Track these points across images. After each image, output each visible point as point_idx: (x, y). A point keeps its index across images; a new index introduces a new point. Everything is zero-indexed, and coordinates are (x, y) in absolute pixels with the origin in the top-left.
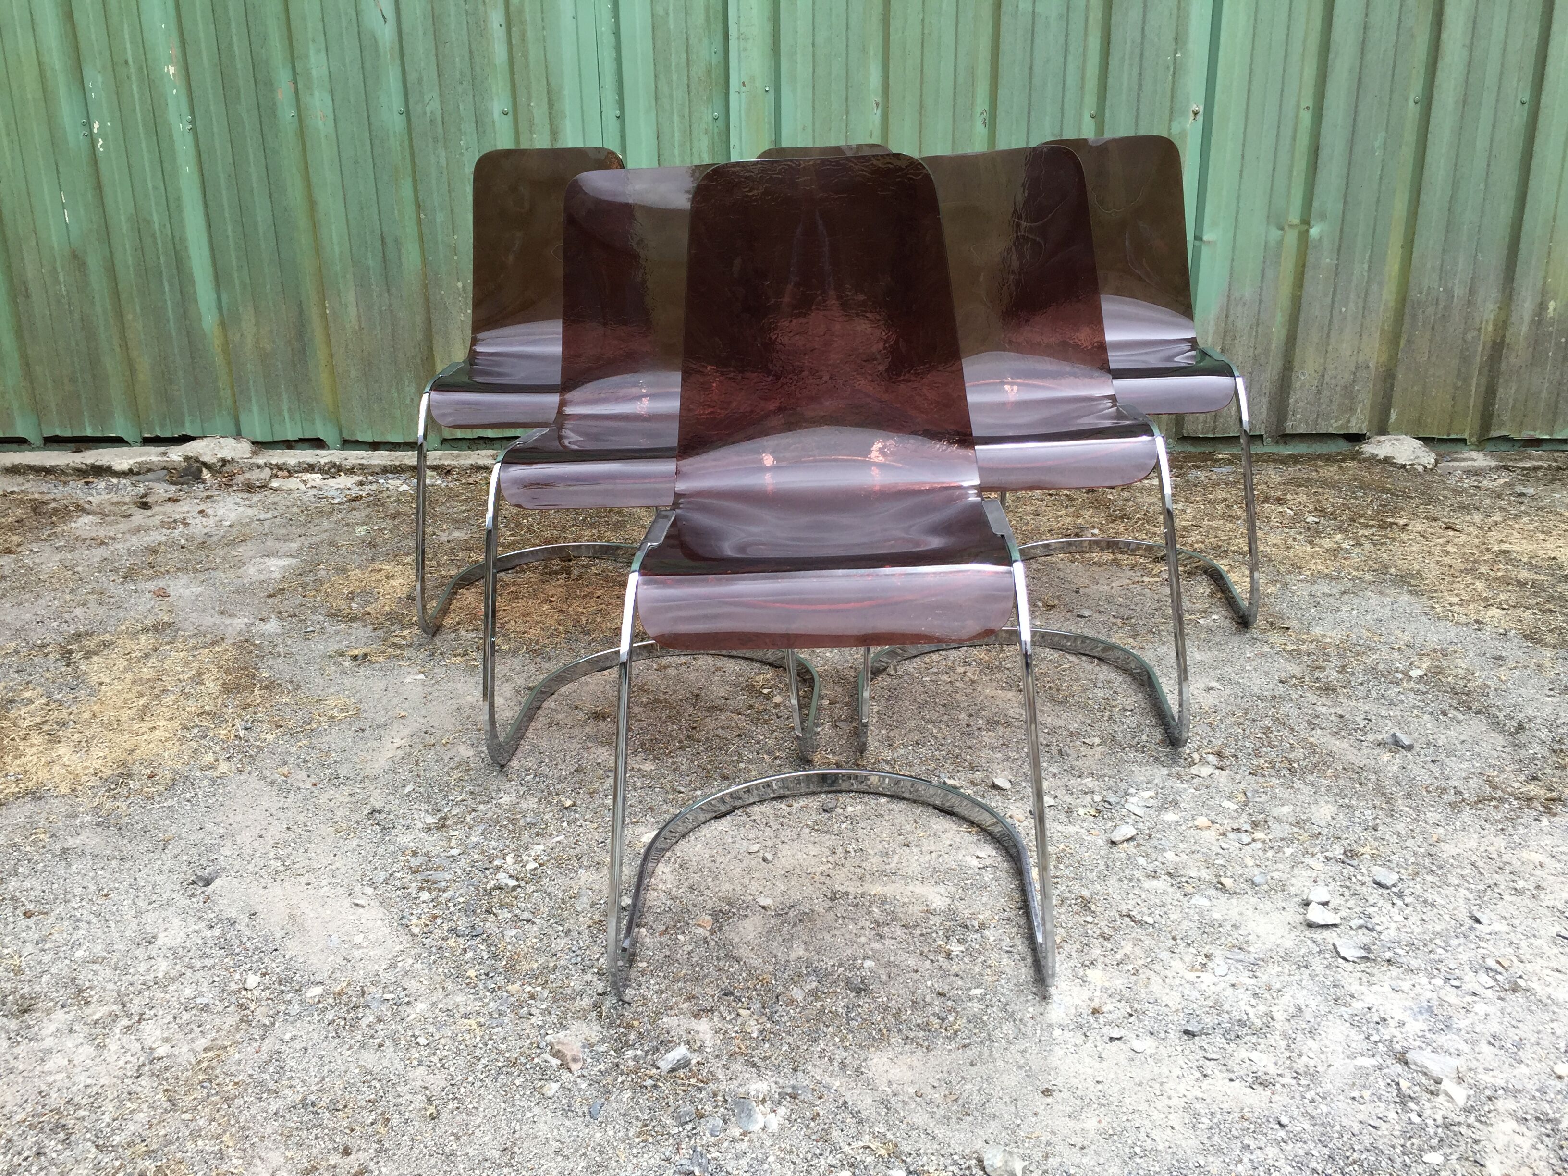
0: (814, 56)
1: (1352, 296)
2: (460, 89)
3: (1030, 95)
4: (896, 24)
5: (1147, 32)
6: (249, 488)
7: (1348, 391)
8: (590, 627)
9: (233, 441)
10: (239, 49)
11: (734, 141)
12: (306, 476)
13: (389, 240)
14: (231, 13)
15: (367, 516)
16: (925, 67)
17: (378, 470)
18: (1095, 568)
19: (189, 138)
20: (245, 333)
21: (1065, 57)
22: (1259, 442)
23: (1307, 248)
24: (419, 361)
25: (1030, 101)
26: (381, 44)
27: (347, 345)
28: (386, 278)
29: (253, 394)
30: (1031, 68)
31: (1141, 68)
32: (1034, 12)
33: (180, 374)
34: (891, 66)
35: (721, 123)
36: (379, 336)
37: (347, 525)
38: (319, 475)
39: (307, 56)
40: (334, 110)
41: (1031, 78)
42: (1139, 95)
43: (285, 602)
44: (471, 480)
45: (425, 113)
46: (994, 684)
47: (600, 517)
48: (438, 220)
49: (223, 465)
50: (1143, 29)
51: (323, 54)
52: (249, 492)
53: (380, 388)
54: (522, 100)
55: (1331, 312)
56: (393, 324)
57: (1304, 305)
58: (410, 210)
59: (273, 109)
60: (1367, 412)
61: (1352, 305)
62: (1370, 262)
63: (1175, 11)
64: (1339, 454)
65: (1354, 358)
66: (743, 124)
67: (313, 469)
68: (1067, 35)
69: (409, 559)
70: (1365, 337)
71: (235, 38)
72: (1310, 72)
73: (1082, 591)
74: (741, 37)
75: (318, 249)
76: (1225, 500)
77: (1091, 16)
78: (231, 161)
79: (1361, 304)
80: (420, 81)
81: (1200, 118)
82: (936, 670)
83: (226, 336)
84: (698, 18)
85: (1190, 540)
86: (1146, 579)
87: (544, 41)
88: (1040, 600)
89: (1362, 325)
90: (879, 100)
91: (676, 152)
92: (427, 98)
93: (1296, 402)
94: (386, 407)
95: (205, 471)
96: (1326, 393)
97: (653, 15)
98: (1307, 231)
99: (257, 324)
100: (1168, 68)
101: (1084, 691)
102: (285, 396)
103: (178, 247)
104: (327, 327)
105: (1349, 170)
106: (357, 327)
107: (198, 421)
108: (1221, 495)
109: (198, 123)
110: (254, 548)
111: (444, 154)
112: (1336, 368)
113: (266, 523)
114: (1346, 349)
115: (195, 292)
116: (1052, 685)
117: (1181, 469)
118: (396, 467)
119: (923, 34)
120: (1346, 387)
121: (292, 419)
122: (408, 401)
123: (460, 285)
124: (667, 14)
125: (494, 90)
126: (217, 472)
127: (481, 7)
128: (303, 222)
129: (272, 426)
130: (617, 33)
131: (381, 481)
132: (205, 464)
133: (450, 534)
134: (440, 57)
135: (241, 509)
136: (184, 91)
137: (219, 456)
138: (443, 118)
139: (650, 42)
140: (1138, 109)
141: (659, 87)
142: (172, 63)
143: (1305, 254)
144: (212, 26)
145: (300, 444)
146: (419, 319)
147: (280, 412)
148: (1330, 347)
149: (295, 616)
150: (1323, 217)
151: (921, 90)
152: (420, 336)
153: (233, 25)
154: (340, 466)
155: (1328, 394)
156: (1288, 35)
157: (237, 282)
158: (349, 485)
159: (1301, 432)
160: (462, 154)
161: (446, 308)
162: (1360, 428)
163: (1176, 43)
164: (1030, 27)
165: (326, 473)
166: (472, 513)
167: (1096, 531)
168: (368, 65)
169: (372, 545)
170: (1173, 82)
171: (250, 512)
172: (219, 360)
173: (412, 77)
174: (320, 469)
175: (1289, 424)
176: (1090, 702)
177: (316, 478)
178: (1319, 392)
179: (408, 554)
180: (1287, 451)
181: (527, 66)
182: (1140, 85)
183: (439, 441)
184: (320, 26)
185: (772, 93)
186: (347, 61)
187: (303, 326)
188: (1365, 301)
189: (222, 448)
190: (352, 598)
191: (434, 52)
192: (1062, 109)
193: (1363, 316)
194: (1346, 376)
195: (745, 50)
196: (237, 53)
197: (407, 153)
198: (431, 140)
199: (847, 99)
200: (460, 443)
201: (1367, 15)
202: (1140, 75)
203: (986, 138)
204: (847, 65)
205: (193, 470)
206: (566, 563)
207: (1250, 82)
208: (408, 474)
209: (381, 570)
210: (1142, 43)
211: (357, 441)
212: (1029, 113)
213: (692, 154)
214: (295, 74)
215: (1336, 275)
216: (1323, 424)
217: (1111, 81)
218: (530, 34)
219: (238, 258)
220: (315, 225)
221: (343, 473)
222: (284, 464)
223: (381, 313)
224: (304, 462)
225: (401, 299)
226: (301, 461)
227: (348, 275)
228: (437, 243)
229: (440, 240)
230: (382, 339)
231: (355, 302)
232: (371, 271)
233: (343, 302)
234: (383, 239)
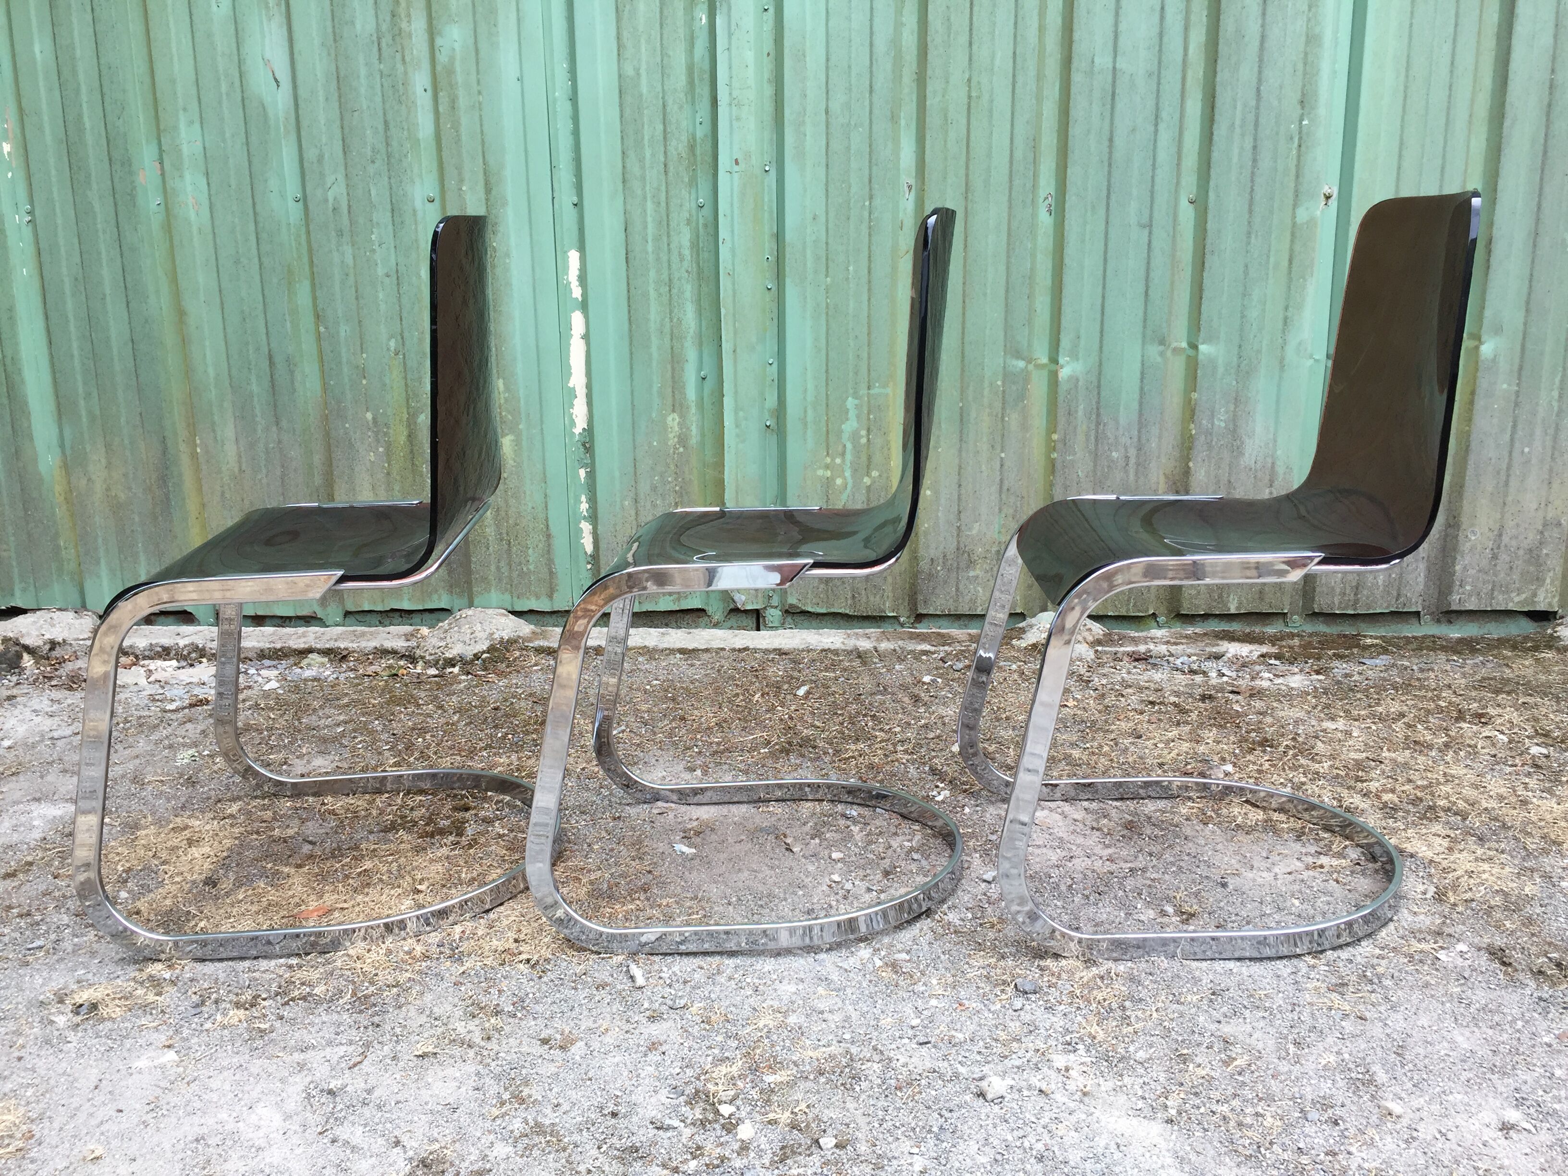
0: (827, 127)
1: (1538, 432)
2: (371, 169)
3: (1109, 173)
4: (933, 86)
5: (1264, 94)
6: (75, 682)
7: (1534, 556)
8: (465, 946)
9: (71, 615)
10: (90, 121)
11: (723, 233)
12: (153, 665)
13: (279, 359)
14: (81, 77)
15: (203, 732)
16: (972, 138)
17: (250, 655)
18: (1241, 837)
19: (27, 232)
20: (94, 477)
21: (1156, 125)
22: (1414, 620)
23: (1477, 370)
25: (1109, 181)
26: (271, 113)
27: (223, 493)
28: (275, 406)
29: (102, 553)
30: (1111, 140)
31: (1255, 140)
32: (1114, 68)
33: (10, 529)
34: (928, 137)
35: (707, 211)
36: (264, 481)
37: (171, 747)
38: (174, 663)
39: (176, 128)
40: (210, 195)
41: (1110, 153)
42: (1253, 173)
43: (23, 889)
44: (370, 670)
45: (326, 200)
46: (1122, 1098)
47: (527, 733)
48: (342, 334)
49: (52, 649)
50: (1258, 90)
51: (197, 126)
52: (70, 689)
54: (451, 183)
55: (1510, 453)
56: (283, 466)
57: (1473, 445)
58: (307, 320)
59: (132, 196)
60: (1558, 583)
61: (1537, 444)
62: (1561, 389)
63: (1300, 66)
64: (1526, 638)
65: (1540, 514)
66: (736, 211)
67: (168, 654)
68: (1158, 97)
69: (234, 808)
70: (1556, 485)
71: (85, 105)
72: (1479, 144)
73: (1232, 882)
74: (734, 102)
75: (188, 371)
76: (1402, 715)
77: (1190, 74)
78: (78, 260)
79: (1549, 443)
80: (320, 159)
81: (1333, 203)
82: (1018, 1063)
83: (69, 483)
84: (679, 79)
85: (1374, 786)
86: (1324, 860)
87: (480, 109)
88: (1168, 899)
89: (1551, 470)
90: (912, 181)
91: (650, 248)
92: (330, 180)
93: (1465, 569)
95: (26, 656)
96: (1504, 557)
97: (620, 76)
98: (1477, 348)
99: (109, 466)
100: (1292, 138)
101: (1288, 1128)
102: (142, 558)
103: (10, 368)
105: (1532, 269)
106: (236, 470)
107: (32, 588)
108: (1395, 707)
109: (37, 213)
110: (25, 785)
111: (350, 251)
112: (1518, 525)
113: (59, 743)
114: (1530, 501)
115: (30, 427)
116: (1225, 1109)
117: (1319, 659)
119: (970, 97)
120: (1530, 550)
123: (369, 416)
124: (638, 74)
125: (416, 170)
126: (42, 657)
127: (400, 68)
128: (170, 339)
130: (574, 99)
131: (252, 671)
132: (27, 649)
133: (309, 762)
134: (346, 130)
135: (39, 719)
136: (21, 175)
137: (48, 636)
138: (349, 207)
139: (618, 109)
140: (1252, 190)
141: (628, 166)
142: (6, 139)
143: (1475, 378)
144: (57, 93)
145: (162, 619)
146: (318, 459)
148: (1510, 498)
149: (28, 914)
150: (1498, 330)
151: (967, 168)
152: (318, 480)
153: (84, 89)
154: (204, 649)
155: (1508, 559)
156: (1450, 96)
157: (84, 413)
158: (205, 679)
159: (1471, 608)
160: (373, 251)
161: (351, 446)
162: (1550, 604)
163: (1303, 108)
164: (1109, 88)
165: (185, 658)
166: (350, 727)
167: (1229, 768)
168: (254, 139)
169: (191, 782)
170: (1299, 156)
171: (47, 724)
172: (60, 512)
173: (311, 154)
174: (177, 654)
175: (1455, 597)
176: (1304, 1160)
177: (165, 668)
178: (1495, 557)
179: (234, 799)
180: (1455, 632)
181: (458, 140)
182: (1255, 161)
183: (341, 615)
184: (194, 91)
185: (773, 174)
186: (228, 135)
187: (167, 469)
188: (1555, 439)
189: (53, 626)
190: (126, 881)
191: (338, 123)
192: (1152, 193)
193: (1553, 458)
194: (1531, 536)
195: (738, 119)
196: (88, 125)
197: (304, 251)
198: (333, 233)
199: (870, 181)
200: (368, 618)
201: (1553, 71)
202: (1255, 148)
203: (1051, 231)
204: (870, 137)
205: (9, 655)
206: (460, 815)
207: (1400, 156)
208: (291, 661)
209: (186, 827)
210: (1257, 108)
212: (1108, 197)
213: (669, 250)
214: (161, 151)
215: (1517, 404)
216: (1501, 597)
217: (1216, 155)
218: (463, 102)
219: (85, 383)
220: (184, 341)
221: (204, 660)
222: (131, 647)
223: (267, 452)
224: (157, 645)
225: (294, 434)
226: (154, 642)
227: (225, 404)
228: (340, 363)
229: (344, 360)
230: (268, 484)
231: (234, 438)
232: (256, 399)
233: (219, 438)
234: (270, 358)
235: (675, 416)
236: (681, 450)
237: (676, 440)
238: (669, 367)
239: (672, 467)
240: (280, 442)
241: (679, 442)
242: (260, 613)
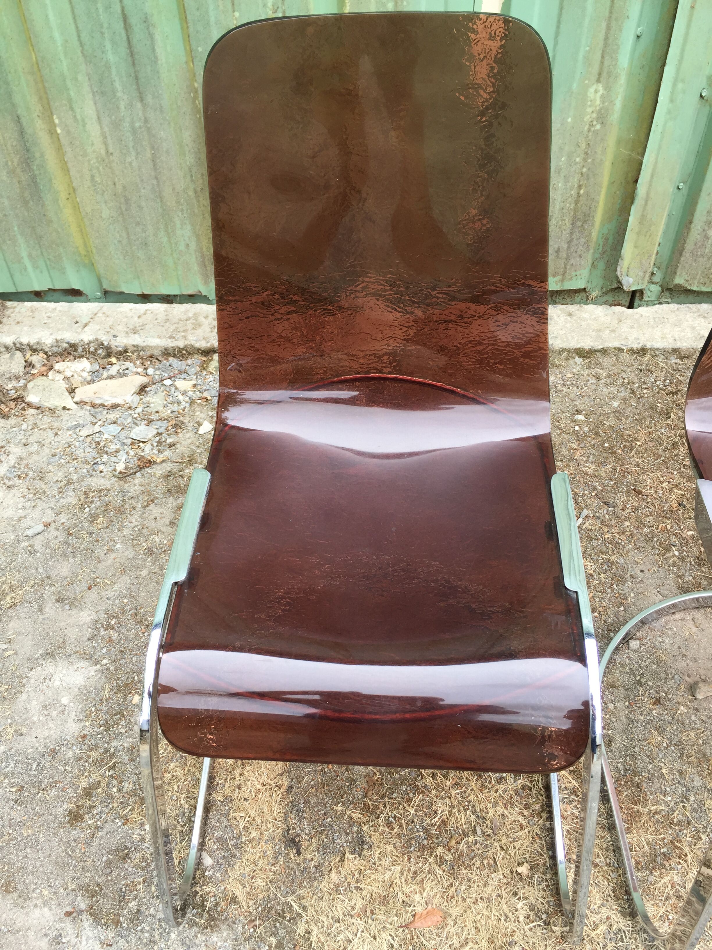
13: (133, 20)
17: (156, 353)
24: (191, 193)
27: (93, 177)
28: (137, 78)
36: (135, 164)
53: (144, 231)
56: (153, 148)
94: (155, 253)
102: (21, 241)
104: (59, 149)
106: (103, 152)
118: (180, 350)
121: (36, 267)
122: (182, 247)
129: (12, 276)
131: (167, 381)
145: (52, 295)
147: (19, 260)
174: (84, 350)
187: (28, 151)
211: (122, 293)
221: (114, 360)
222: (38, 343)
223: (134, 131)
224: (62, 340)
225: (161, 111)
226: (59, 338)
227: (80, 77)
228: (208, 23)
229: (212, 19)
230: (139, 168)
231: (95, 117)
232: (114, 71)
233: (79, 117)
234: (125, 18)
235: (600, 87)
236: (598, 127)
237: (594, 115)
238: (604, 25)
239: (583, 146)
240: (146, 121)
241: (598, 119)
242: (146, 292)
